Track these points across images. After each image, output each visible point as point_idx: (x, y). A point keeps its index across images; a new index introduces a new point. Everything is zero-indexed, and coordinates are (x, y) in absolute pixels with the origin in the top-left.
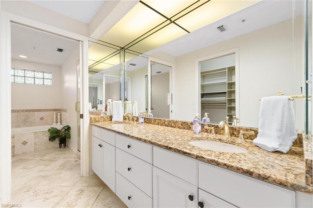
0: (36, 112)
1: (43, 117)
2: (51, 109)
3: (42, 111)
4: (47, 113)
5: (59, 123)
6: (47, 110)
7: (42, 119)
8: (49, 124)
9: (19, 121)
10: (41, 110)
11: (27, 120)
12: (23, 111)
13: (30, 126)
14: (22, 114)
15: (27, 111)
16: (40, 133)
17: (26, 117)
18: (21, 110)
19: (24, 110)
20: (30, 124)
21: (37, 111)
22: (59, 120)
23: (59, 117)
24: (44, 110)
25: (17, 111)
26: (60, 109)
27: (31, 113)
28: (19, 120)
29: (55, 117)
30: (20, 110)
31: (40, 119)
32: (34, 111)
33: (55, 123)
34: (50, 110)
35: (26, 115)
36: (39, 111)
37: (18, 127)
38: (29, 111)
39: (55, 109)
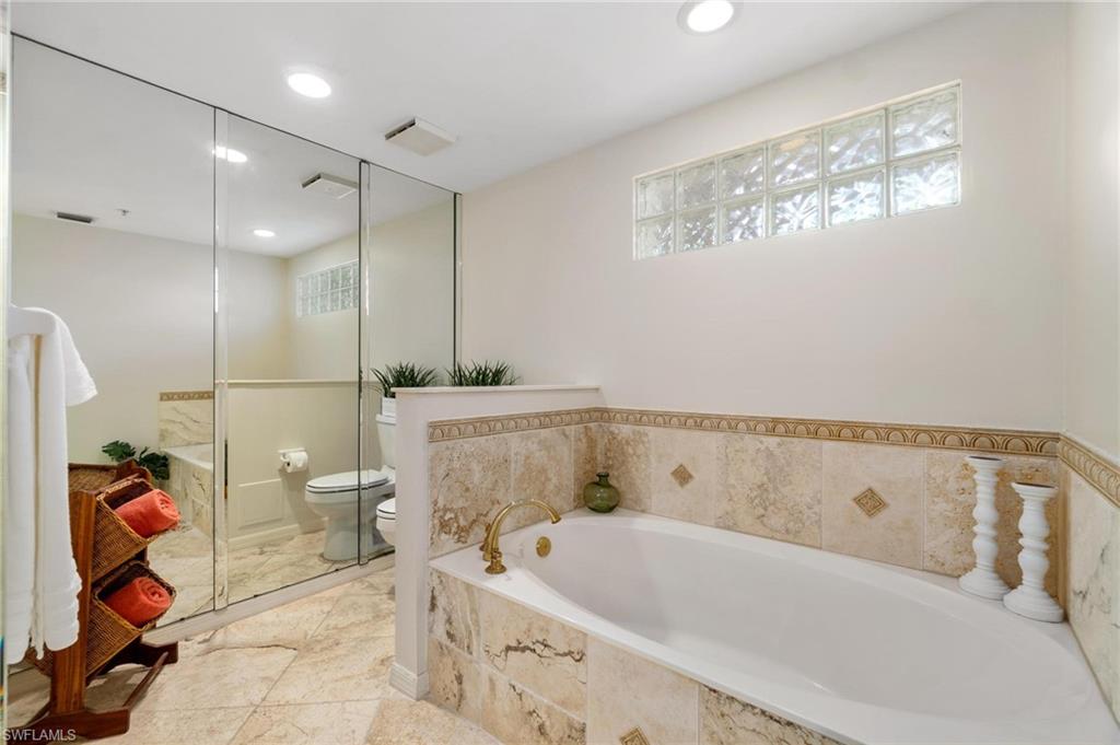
0: (829, 445)
1: (877, 487)
2: (953, 431)
3: (869, 441)
4: (917, 461)
5: (1030, 595)
6: (918, 430)
7: (871, 502)
8: (930, 564)
9: (734, 487)
10: (867, 426)
11: (776, 489)
12: (754, 425)
13: (790, 536)
14: (751, 443)
15: (774, 426)
16: (751, 720)
17: (767, 473)
18: (746, 420)
19: (758, 420)
20: (791, 525)
21: (838, 437)
22: (1031, 560)
23: (1031, 523)
24: (888, 434)
25: (724, 423)
26: (1056, 438)
27: (799, 445)
28: (732, 481)
29: (984, 512)
30: (738, 419)
31: (858, 500)
32: (815, 430)
33: (981, 578)
34: (938, 438)
35: (770, 455)
36: (846, 432)
37: (728, 528)
38: (787, 433)
39: (988, 433)
